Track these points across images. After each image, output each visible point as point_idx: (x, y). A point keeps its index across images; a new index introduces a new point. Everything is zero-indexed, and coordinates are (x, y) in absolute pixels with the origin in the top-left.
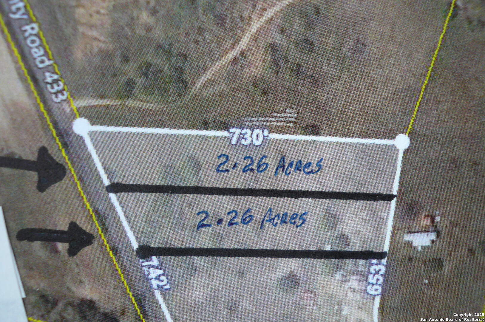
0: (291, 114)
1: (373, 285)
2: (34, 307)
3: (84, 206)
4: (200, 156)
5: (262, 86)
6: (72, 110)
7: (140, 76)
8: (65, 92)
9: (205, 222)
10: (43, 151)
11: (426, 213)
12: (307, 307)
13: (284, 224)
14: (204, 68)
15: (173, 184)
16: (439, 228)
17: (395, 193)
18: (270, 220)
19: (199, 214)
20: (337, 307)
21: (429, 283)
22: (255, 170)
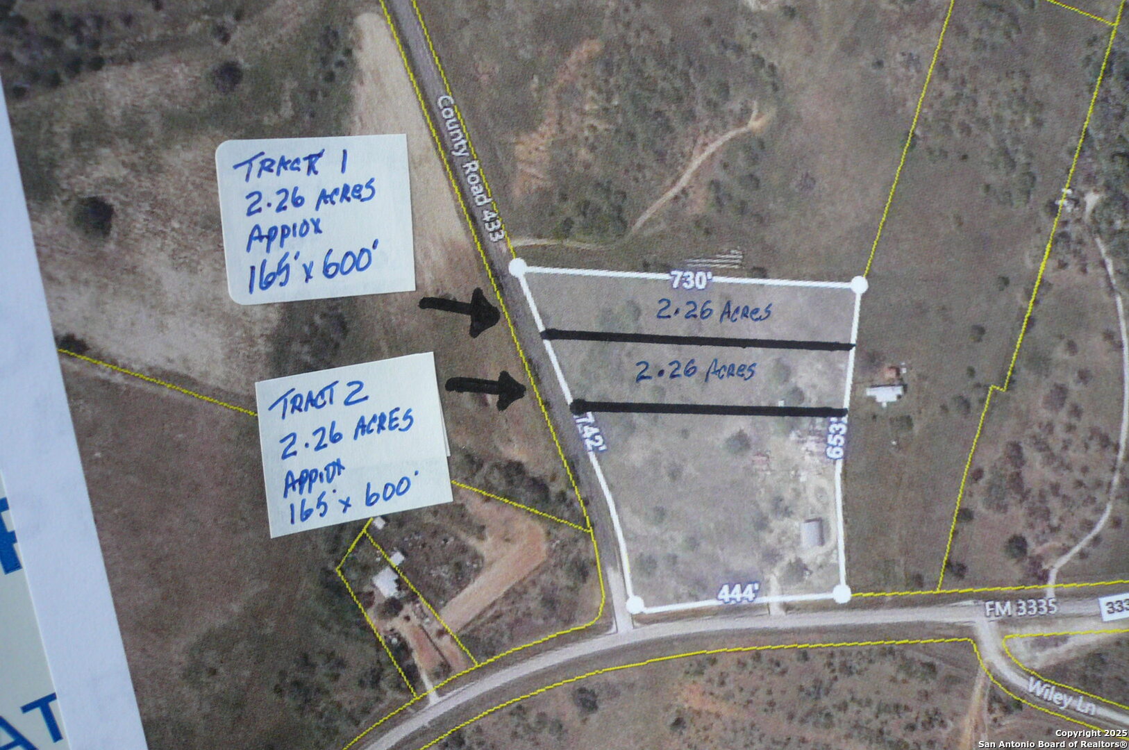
0: (736, 255)
1: (833, 447)
2: (457, 468)
3: (517, 353)
4: (641, 301)
5: (705, 225)
6: (509, 250)
7: (579, 215)
8: (502, 231)
9: (645, 374)
10: (478, 294)
11: (890, 365)
12: (760, 473)
13: (731, 377)
14: (643, 207)
15: (611, 331)
16: (906, 381)
17: (853, 341)
18: (715, 372)
19: (638, 364)
20: (793, 473)
21: (898, 444)
22: (699, 317)
